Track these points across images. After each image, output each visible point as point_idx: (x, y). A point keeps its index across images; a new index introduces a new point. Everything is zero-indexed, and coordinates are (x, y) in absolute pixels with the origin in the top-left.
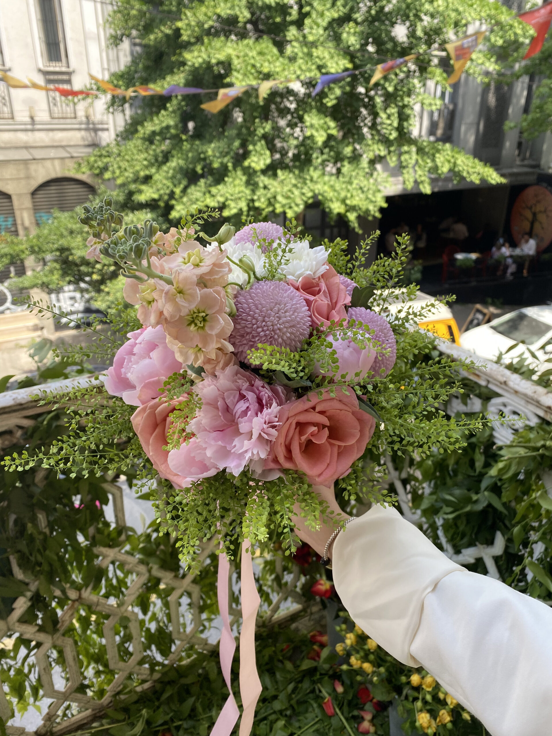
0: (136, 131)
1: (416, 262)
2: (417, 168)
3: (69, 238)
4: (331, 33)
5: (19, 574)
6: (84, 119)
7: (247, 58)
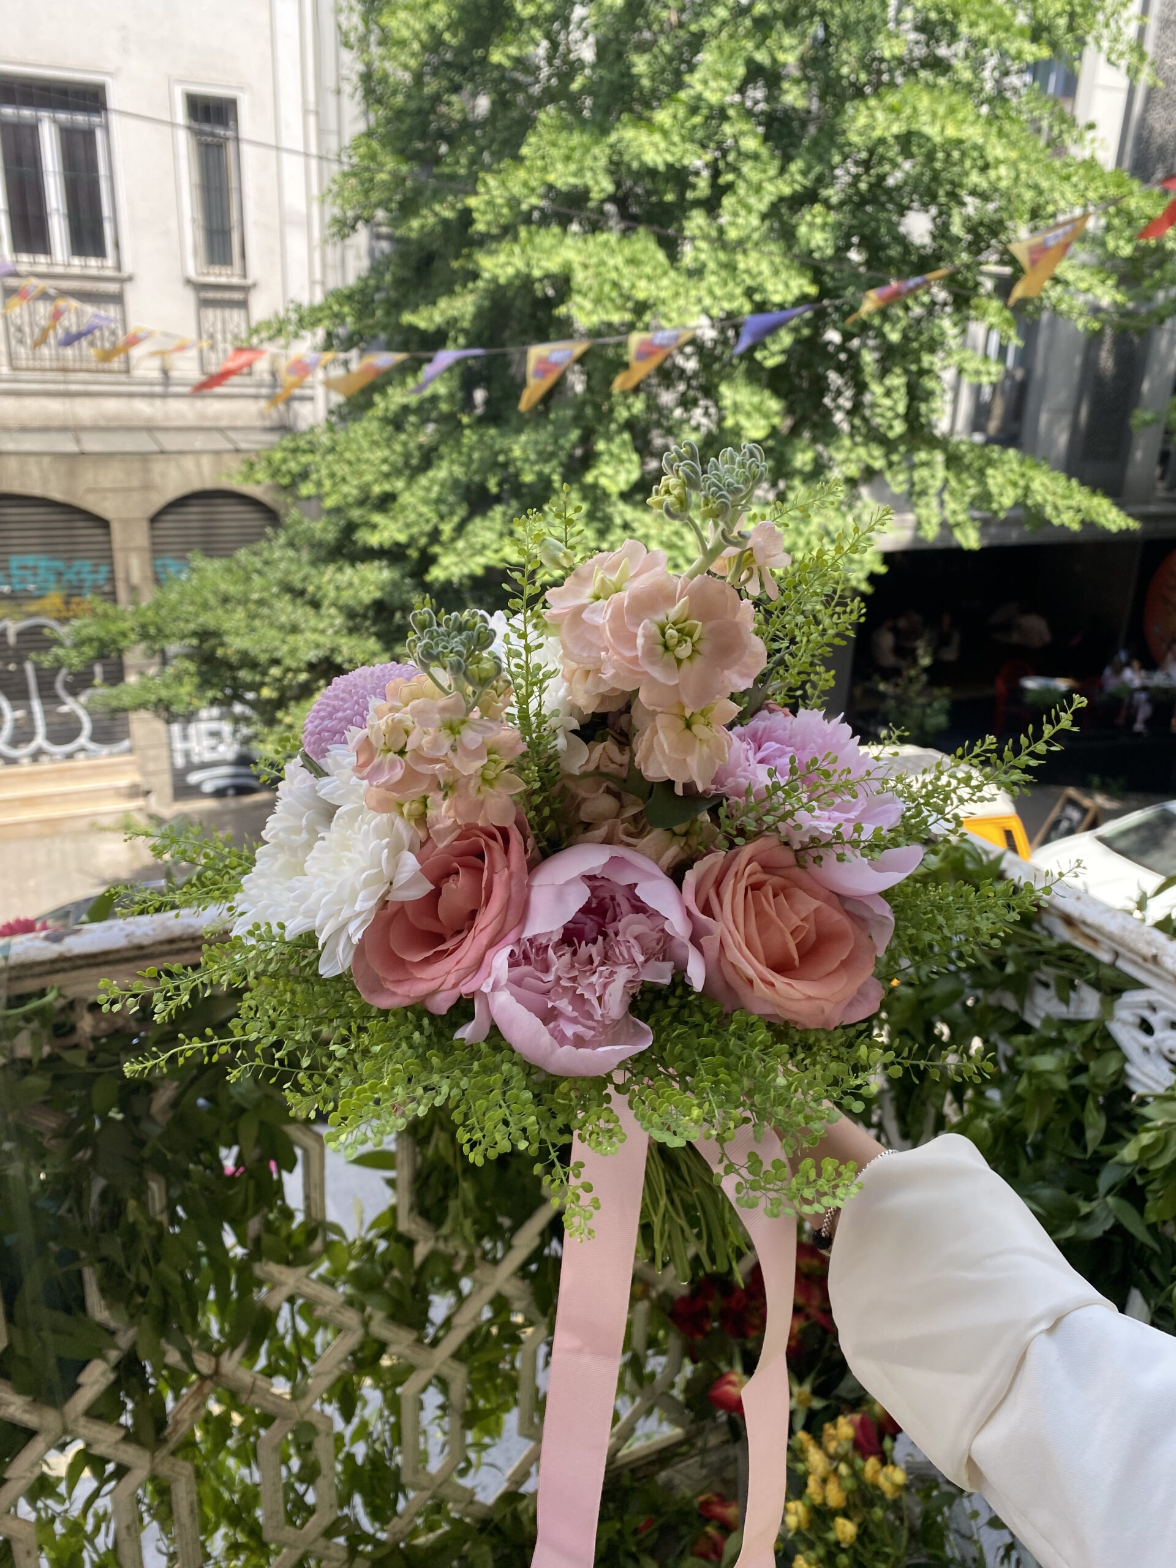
0: (370, 404)
1: (937, 692)
2: (946, 496)
3: (220, 612)
4: (776, 225)
5: (98, 1309)
6: (267, 377)
7: (602, 269)
